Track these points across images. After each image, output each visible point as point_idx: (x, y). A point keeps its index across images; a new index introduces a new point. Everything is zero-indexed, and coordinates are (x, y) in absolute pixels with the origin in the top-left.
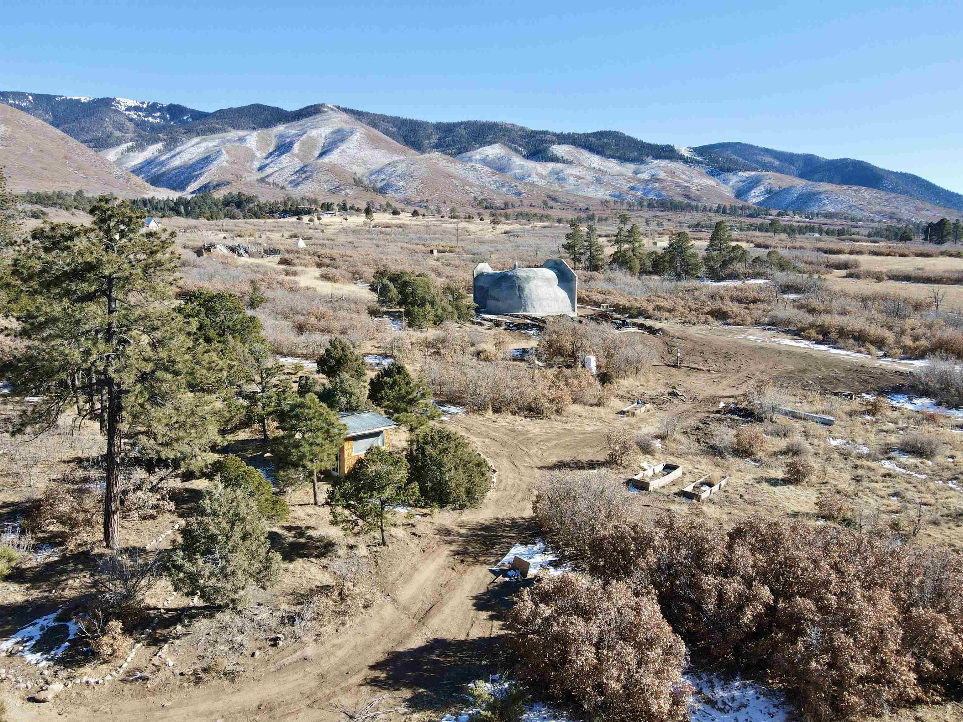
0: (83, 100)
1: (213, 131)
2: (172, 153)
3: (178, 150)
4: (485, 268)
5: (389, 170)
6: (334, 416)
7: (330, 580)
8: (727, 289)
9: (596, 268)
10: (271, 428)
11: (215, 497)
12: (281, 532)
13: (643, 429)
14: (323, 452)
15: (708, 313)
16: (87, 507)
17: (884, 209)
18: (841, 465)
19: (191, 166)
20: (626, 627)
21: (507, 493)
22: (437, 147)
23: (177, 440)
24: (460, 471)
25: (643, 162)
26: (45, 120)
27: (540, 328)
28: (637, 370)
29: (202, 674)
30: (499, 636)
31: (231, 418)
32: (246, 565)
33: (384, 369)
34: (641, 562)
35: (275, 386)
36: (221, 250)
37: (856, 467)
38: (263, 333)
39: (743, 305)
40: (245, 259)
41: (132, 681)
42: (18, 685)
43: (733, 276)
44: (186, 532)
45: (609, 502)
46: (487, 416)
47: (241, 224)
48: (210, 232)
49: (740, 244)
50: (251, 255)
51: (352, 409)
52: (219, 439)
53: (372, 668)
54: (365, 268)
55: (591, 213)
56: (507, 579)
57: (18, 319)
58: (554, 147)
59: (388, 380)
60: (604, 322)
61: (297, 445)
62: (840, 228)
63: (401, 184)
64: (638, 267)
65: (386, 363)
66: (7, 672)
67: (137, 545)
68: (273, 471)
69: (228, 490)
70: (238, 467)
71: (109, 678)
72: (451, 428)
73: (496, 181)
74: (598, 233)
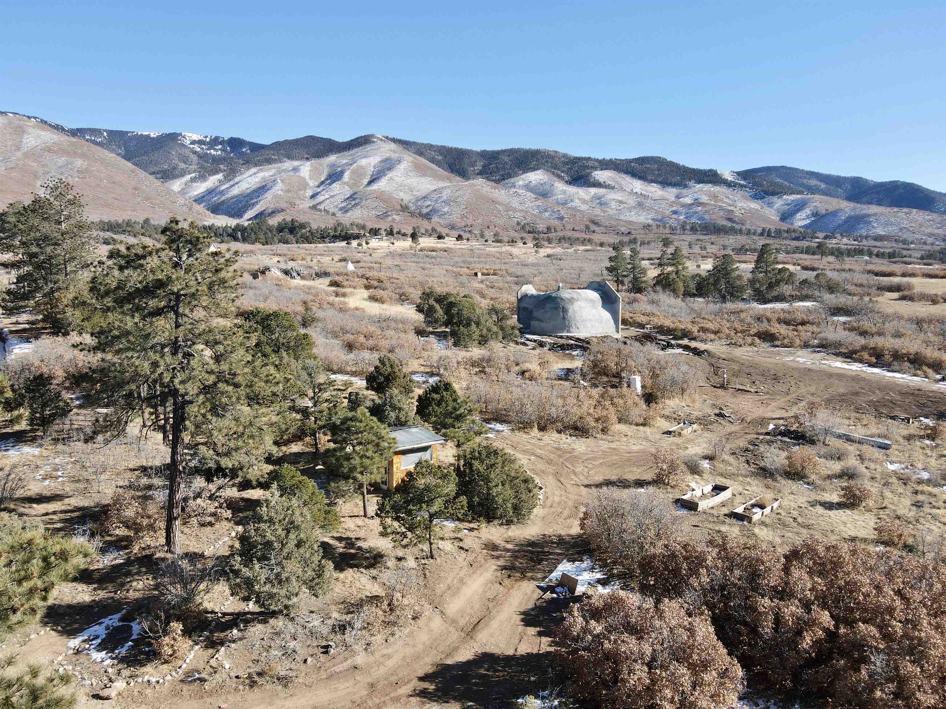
0: (152, 135)
1: (269, 161)
2: (232, 183)
3: (236, 180)
4: (530, 289)
5: (435, 196)
6: (384, 430)
7: (380, 591)
8: (774, 311)
9: (639, 290)
10: (322, 442)
11: (272, 504)
12: (331, 542)
13: (690, 449)
14: (374, 464)
15: (754, 335)
16: (150, 513)
17: (936, 231)
18: (900, 490)
19: (248, 195)
20: (679, 646)
21: (553, 510)
22: (481, 173)
23: (237, 449)
24: (507, 486)
25: (686, 186)
26: (118, 155)
27: (584, 349)
28: (683, 390)
29: (256, 678)
30: (547, 652)
31: (287, 429)
32: (300, 572)
33: (432, 386)
34: (694, 581)
35: (327, 401)
36: (276, 273)
37: (916, 493)
38: (315, 350)
39: (791, 327)
40: (298, 282)
41: (191, 681)
42: (84, 682)
43: (780, 299)
44: (243, 539)
45: (658, 521)
46: (533, 434)
47: (294, 248)
48: (265, 256)
49: (787, 266)
50: (303, 278)
51: (400, 424)
52: (274, 450)
53: (421, 679)
54: (411, 290)
55: (633, 237)
56: (555, 595)
57: (92, 334)
58: (596, 172)
59: (435, 396)
60: (649, 343)
61: (348, 458)
62: (891, 250)
63: (446, 209)
64: (682, 289)
65: (433, 380)
66: (74, 669)
67: (196, 551)
68: (324, 483)
69: (284, 498)
70: (293, 477)
71: (169, 677)
72: (497, 444)
73: (538, 206)
74: (641, 256)
